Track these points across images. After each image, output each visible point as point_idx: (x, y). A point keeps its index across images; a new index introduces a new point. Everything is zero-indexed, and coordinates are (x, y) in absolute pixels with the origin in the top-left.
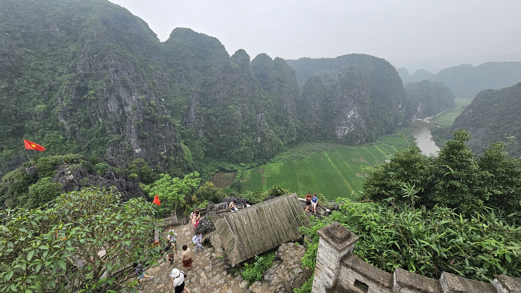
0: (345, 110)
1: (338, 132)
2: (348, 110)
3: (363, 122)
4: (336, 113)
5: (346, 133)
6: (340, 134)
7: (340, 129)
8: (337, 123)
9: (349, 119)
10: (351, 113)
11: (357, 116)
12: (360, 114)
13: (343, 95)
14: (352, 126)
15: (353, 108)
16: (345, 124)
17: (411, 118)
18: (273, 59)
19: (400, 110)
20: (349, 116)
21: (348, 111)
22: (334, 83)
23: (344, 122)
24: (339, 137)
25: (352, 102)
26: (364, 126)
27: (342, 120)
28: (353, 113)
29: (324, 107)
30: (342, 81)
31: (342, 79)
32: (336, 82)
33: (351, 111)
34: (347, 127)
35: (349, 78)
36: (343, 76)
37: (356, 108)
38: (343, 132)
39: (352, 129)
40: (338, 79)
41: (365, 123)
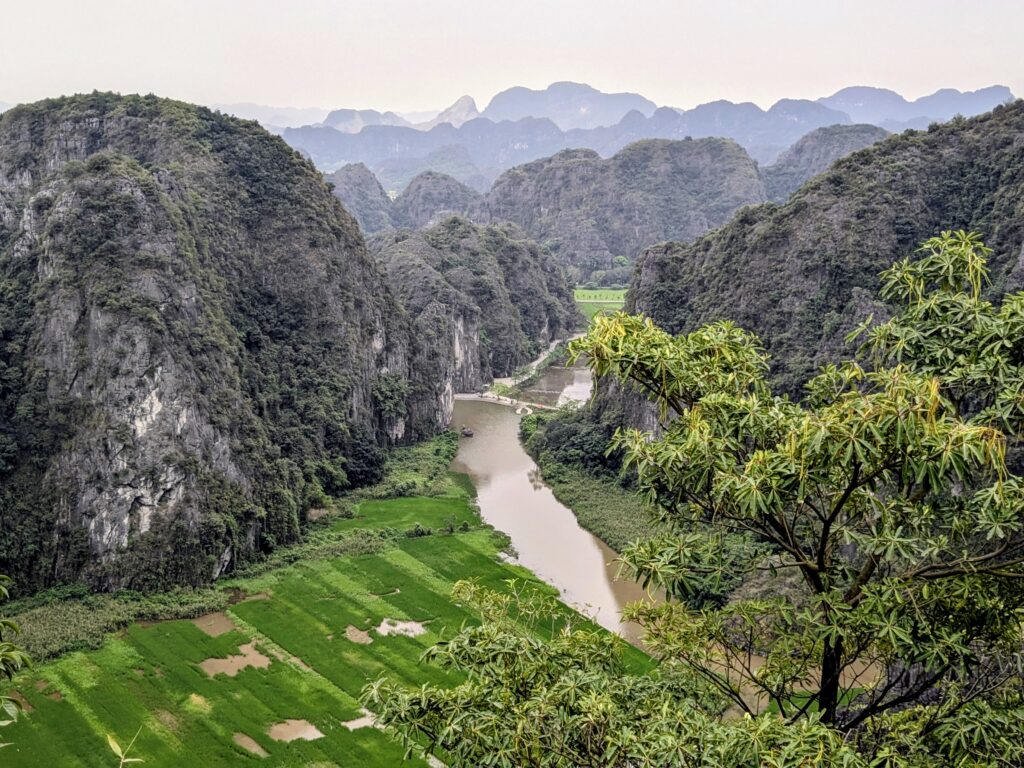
0: (111, 395)
1: (100, 530)
2: (127, 393)
3: (222, 445)
5: (145, 521)
6: (109, 534)
7: (110, 510)
8: (83, 477)
10: (146, 405)
11: (183, 419)
12: (199, 406)
13: (84, 313)
14: (170, 477)
15: (152, 377)
16: (126, 473)
19: (380, 363)
20: (141, 427)
21: (131, 399)
22: (20, 250)
23: (122, 464)
24: (113, 557)
25: (142, 346)
26: (232, 472)
27: (107, 453)
28: (158, 407)
30: (60, 238)
31: (57, 228)
32: (30, 247)
33: (145, 398)
34: (142, 491)
35: (96, 218)
36: (61, 211)
37: (170, 378)
38: (126, 521)
39: (173, 496)
40: (39, 229)
41: (236, 453)
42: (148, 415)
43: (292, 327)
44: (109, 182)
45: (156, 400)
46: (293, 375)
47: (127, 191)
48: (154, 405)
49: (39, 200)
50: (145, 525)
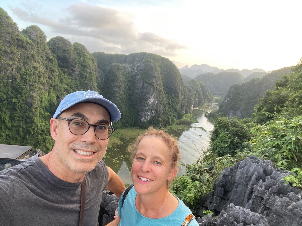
0: (147, 97)
1: (142, 118)
3: (162, 107)
4: (138, 100)
5: (149, 118)
7: (144, 115)
9: (150, 105)
11: (157, 102)
12: (159, 101)
13: (143, 84)
14: (154, 112)
15: (153, 95)
16: (147, 110)
17: (191, 106)
18: (72, 44)
19: (183, 100)
20: (150, 103)
21: (150, 98)
22: (134, 73)
23: (147, 108)
25: (152, 90)
27: (145, 106)
28: (153, 100)
29: (128, 95)
30: (141, 72)
31: (141, 70)
32: (135, 73)
33: (151, 98)
34: (149, 113)
35: (147, 69)
36: (141, 67)
37: (155, 95)
38: (146, 117)
39: (154, 115)
40: (137, 70)
41: (163, 109)
42: (151, 101)
43: (171, 92)
44: (149, 63)
45: (153, 99)
46: (170, 99)
47: (152, 65)
48: (152, 99)
49: (137, 65)
50: (149, 119)
